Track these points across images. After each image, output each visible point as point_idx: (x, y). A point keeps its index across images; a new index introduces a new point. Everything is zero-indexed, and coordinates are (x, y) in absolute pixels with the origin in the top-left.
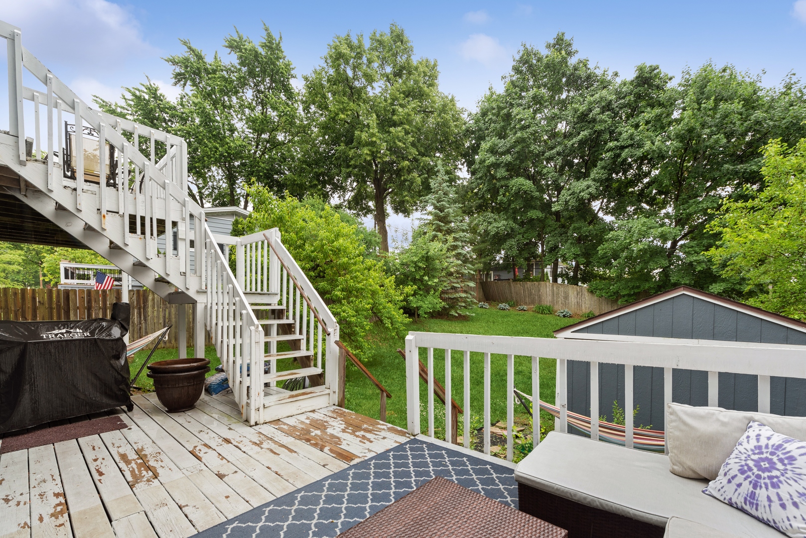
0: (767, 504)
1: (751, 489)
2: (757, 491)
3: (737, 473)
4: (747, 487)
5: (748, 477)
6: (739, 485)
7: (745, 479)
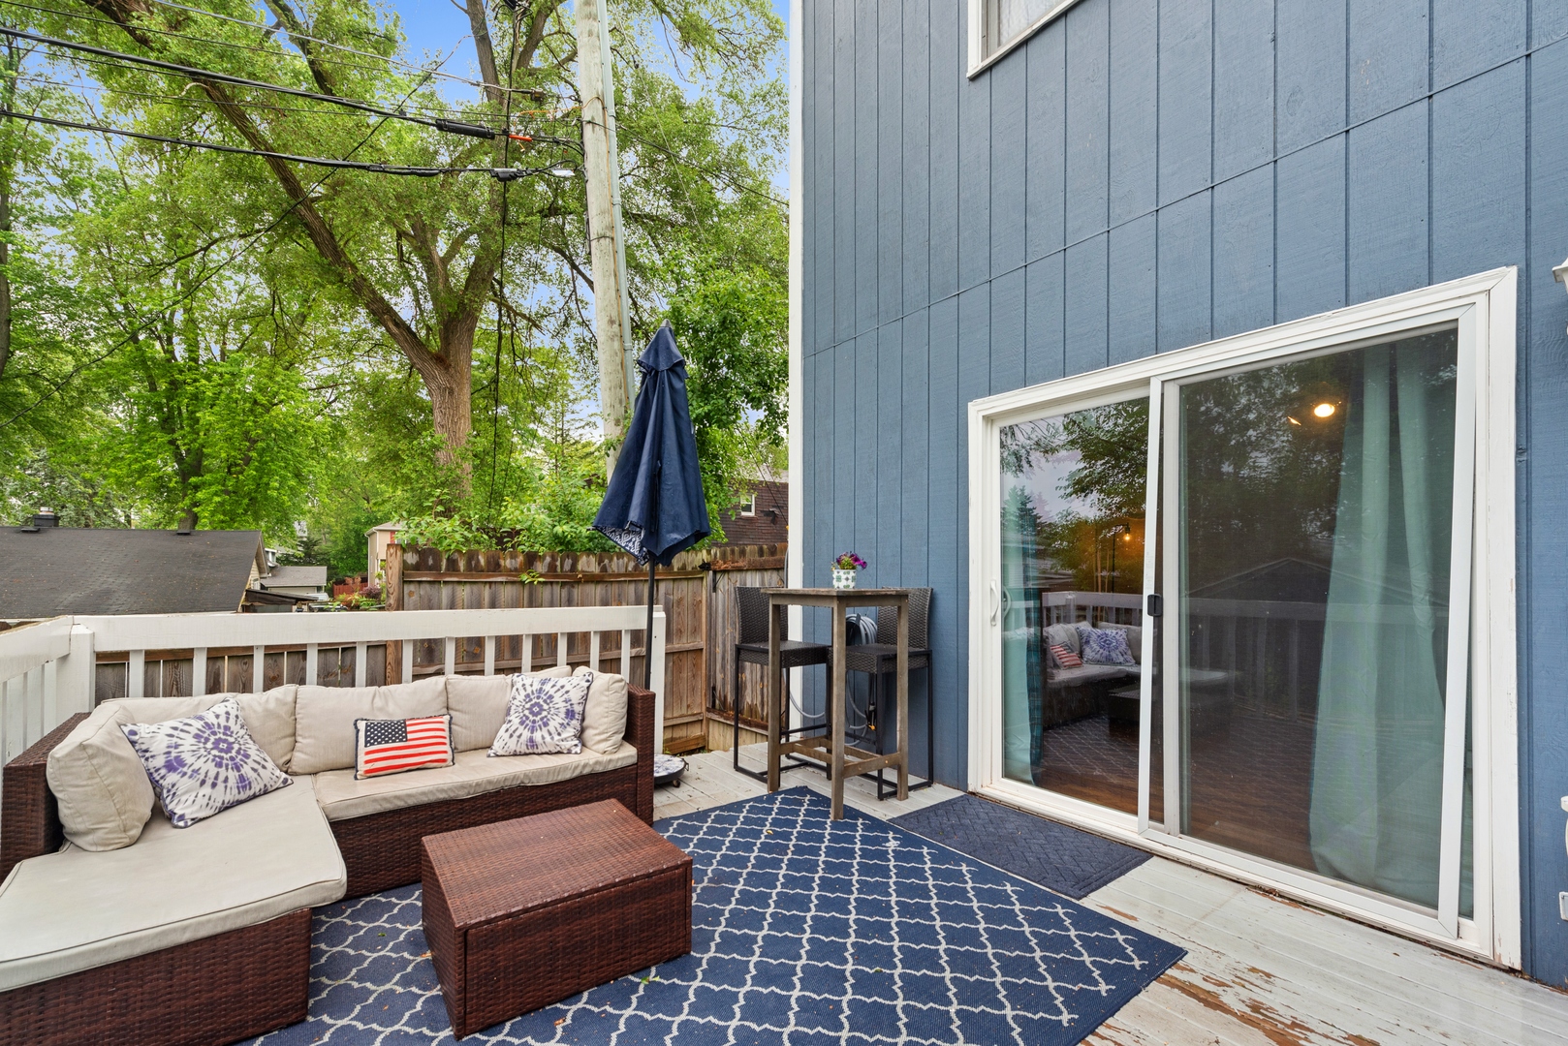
0: (255, 775)
1: (237, 774)
2: (243, 772)
3: (216, 770)
4: (233, 775)
5: (227, 765)
6: (226, 780)
7: (227, 769)
